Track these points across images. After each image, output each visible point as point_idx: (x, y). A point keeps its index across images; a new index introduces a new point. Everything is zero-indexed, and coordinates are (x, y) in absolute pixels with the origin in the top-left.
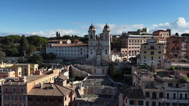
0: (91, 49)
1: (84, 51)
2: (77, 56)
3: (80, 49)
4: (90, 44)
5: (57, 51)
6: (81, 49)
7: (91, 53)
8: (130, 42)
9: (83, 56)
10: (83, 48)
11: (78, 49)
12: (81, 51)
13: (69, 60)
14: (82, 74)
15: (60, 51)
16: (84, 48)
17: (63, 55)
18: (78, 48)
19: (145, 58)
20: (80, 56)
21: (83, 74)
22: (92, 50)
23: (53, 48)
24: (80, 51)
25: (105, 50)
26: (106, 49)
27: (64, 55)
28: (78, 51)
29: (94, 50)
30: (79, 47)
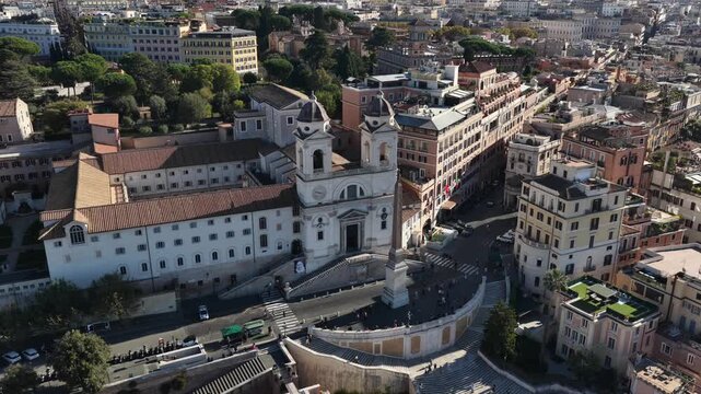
0: (320, 220)
1: (279, 227)
2: (240, 255)
3: (257, 224)
4: (315, 197)
5: (121, 251)
6: (263, 224)
7: (320, 236)
9: (272, 250)
10: (270, 214)
11: (247, 224)
12: (263, 232)
13: (200, 283)
14: (376, 379)
15: (142, 248)
16: (278, 214)
17: (163, 265)
18: (246, 218)
20: (258, 252)
21: (384, 380)
22: (324, 221)
23: (95, 239)
24: (258, 232)
25: (380, 212)
26: (384, 210)
27: (172, 267)
28: (246, 232)
29: (331, 219)
30: (249, 215)
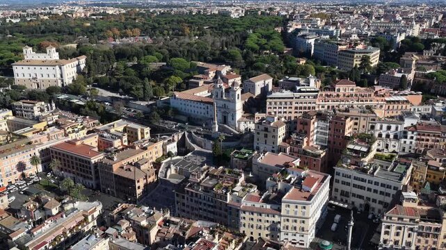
3: (206, 107)
8: (270, 103)
16: (211, 106)
18: (204, 105)
19: (258, 140)
20: (206, 115)
24: (206, 110)
26: (233, 114)
